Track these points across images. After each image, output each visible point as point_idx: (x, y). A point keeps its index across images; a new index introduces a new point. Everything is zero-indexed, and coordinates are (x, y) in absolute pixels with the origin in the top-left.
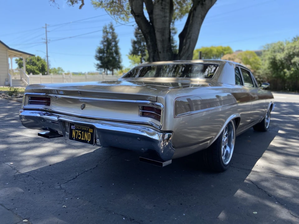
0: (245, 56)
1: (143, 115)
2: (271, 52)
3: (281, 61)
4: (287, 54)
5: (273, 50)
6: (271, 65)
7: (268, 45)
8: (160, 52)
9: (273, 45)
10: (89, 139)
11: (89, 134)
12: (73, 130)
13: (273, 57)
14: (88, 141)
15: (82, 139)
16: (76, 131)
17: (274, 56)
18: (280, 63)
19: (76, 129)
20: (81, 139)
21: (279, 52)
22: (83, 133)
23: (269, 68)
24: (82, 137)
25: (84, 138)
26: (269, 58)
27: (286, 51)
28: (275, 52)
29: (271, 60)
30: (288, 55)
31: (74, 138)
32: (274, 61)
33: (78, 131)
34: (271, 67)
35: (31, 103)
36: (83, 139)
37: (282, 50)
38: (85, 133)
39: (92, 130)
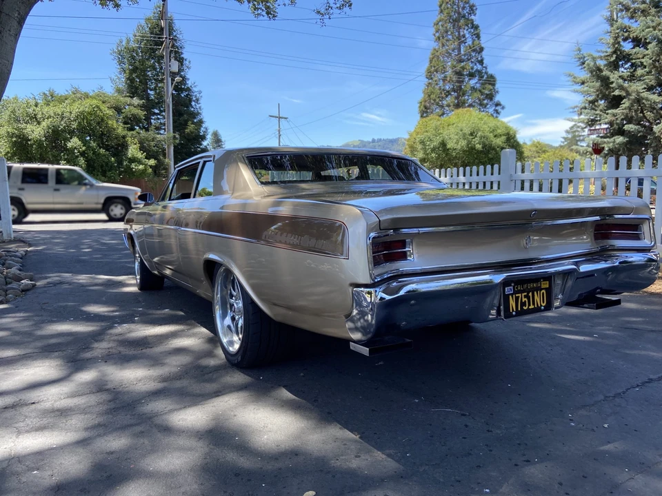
3: (39, 142)
10: (543, 302)
11: (543, 293)
12: (510, 297)
14: (541, 307)
15: (530, 307)
16: (517, 295)
20: (528, 307)
22: (530, 294)
25: (534, 304)
31: (514, 313)
33: (520, 295)
37: (34, 119)
38: (535, 293)
39: (548, 282)
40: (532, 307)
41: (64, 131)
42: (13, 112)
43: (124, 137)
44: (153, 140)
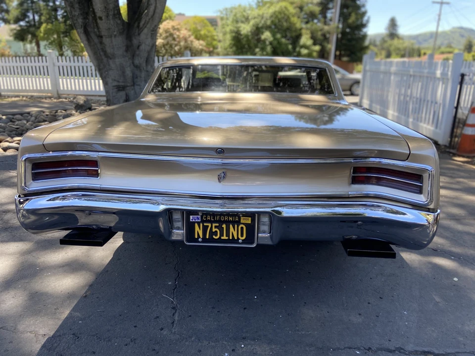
0: (194, 26)
1: (355, 180)
2: (233, 22)
3: (247, 36)
4: (254, 26)
5: (235, 18)
6: (233, 42)
7: (226, 9)
8: (101, 18)
9: (234, 11)
10: (242, 236)
11: (242, 228)
12: (196, 225)
13: (235, 30)
14: (238, 239)
15: (222, 238)
16: (205, 224)
17: (236, 27)
18: (245, 39)
19: (203, 222)
20: (220, 237)
21: (242, 22)
22: (224, 226)
23: (231, 46)
24: (222, 235)
25: (228, 235)
26: (232, 32)
27: (252, 22)
28: (237, 22)
29: (234, 34)
30: (255, 28)
31: (200, 240)
32: (237, 35)
33: (210, 225)
34: (234, 45)
35: (36, 177)
36: (227, 238)
37: (247, 20)
38: (231, 226)
39: (250, 218)
40: (225, 237)
41: (262, 28)
42: (235, 15)
43: (301, 29)
44: (321, 30)
